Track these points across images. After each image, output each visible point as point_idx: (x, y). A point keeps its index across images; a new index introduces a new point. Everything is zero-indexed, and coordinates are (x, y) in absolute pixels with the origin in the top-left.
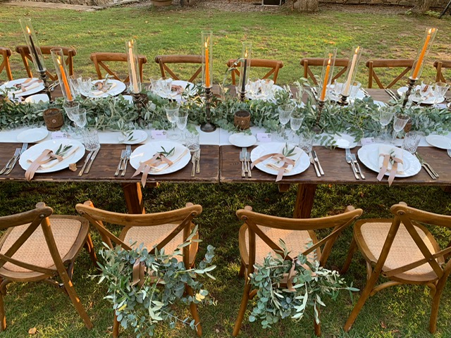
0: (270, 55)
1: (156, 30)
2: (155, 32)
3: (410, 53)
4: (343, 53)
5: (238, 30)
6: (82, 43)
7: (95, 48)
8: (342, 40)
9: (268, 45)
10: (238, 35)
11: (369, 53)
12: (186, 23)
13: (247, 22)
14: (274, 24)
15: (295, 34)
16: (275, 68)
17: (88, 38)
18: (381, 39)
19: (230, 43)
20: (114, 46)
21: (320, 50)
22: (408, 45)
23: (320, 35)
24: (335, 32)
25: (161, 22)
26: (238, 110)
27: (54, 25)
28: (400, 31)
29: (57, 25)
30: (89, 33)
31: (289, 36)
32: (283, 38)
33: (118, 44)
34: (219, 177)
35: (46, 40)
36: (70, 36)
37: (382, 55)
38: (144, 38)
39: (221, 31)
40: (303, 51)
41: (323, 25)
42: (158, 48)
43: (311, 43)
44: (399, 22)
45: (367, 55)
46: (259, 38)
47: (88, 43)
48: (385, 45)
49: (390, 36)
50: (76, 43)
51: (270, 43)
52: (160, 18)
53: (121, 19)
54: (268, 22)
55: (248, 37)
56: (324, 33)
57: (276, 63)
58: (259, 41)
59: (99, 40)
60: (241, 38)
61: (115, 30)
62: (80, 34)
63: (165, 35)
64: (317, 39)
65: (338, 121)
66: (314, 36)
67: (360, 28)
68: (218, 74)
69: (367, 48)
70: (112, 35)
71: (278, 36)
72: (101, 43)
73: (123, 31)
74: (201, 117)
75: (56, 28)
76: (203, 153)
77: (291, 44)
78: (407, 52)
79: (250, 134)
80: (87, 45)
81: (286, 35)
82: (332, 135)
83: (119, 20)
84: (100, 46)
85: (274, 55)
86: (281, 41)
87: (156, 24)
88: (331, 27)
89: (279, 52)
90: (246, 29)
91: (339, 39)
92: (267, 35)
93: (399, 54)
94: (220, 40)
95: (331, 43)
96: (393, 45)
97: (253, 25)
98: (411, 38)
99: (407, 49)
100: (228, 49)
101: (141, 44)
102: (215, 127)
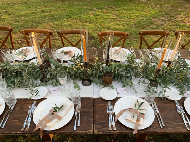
0: (118, 21)
1: (64, 9)
2: (63, 10)
3: (186, 19)
4: (153, 19)
5: (102, 8)
6: (27, 16)
7: (33, 19)
8: (152, 12)
9: (117, 16)
10: (102, 11)
11: (166, 19)
12: (77, 5)
13: (106, 4)
14: (119, 4)
15: (129, 10)
16: (124, 36)
17: (30, 13)
18: (170, 12)
19: (99, 15)
20: (43, 17)
21: (142, 18)
22: (184, 15)
23: (141, 10)
24: (148, 9)
25: (66, 4)
26: (105, 71)
27: (15, 7)
28: (179, 8)
29: (17, 7)
30: (31, 11)
31: (127, 11)
32: (124, 12)
33: (44, 16)
34: (93, 130)
35: (10, 15)
36: (22, 12)
37: (172, 20)
38: (58, 13)
39: (94, 9)
40: (134, 19)
41: (142, 5)
42: (64, 18)
43: (137, 14)
44: (178, 3)
45: (165, 20)
46: (112, 12)
47: (30, 16)
48: (173, 15)
49: (174, 10)
50: (24, 16)
51: (118, 15)
52: (66, 2)
53: (47, 3)
54: (116, 3)
55: (107, 11)
56: (143, 9)
57: (125, 34)
58: (112, 14)
59: (35, 14)
60: (104, 12)
61: (44, 9)
62: (27, 11)
63: (67, 11)
64: (140, 12)
65: (167, 78)
66: (139, 11)
67: (160, 6)
68: (93, 32)
69: (164, 17)
70: (42, 12)
71: (122, 11)
72: (36, 16)
73: (48, 10)
74: (82, 76)
75: (16, 8)
76: (83, 106)
77: (128, 15)
78: (184, 19)
79: (113, 89)
80: (29, 17)
81: (125, 10)
82: (165, 89)
83: (46, 4)
84: (36, 18)
85: (120, 21)
86: (123, 13)
87: (63, 5)
88: (146, 6)
89: (122, 20)
90: (106, 8)
91: (150, 12)
92: (116, 10)
93: (180, 19)
94: (94, 14)
95: (147, 14)
96: (177, 15)
97: (109, 5)
98: (185, 11)
99: (184, 17)
100: (98, 18)
101: (56, 16)
102: (91, 82)
